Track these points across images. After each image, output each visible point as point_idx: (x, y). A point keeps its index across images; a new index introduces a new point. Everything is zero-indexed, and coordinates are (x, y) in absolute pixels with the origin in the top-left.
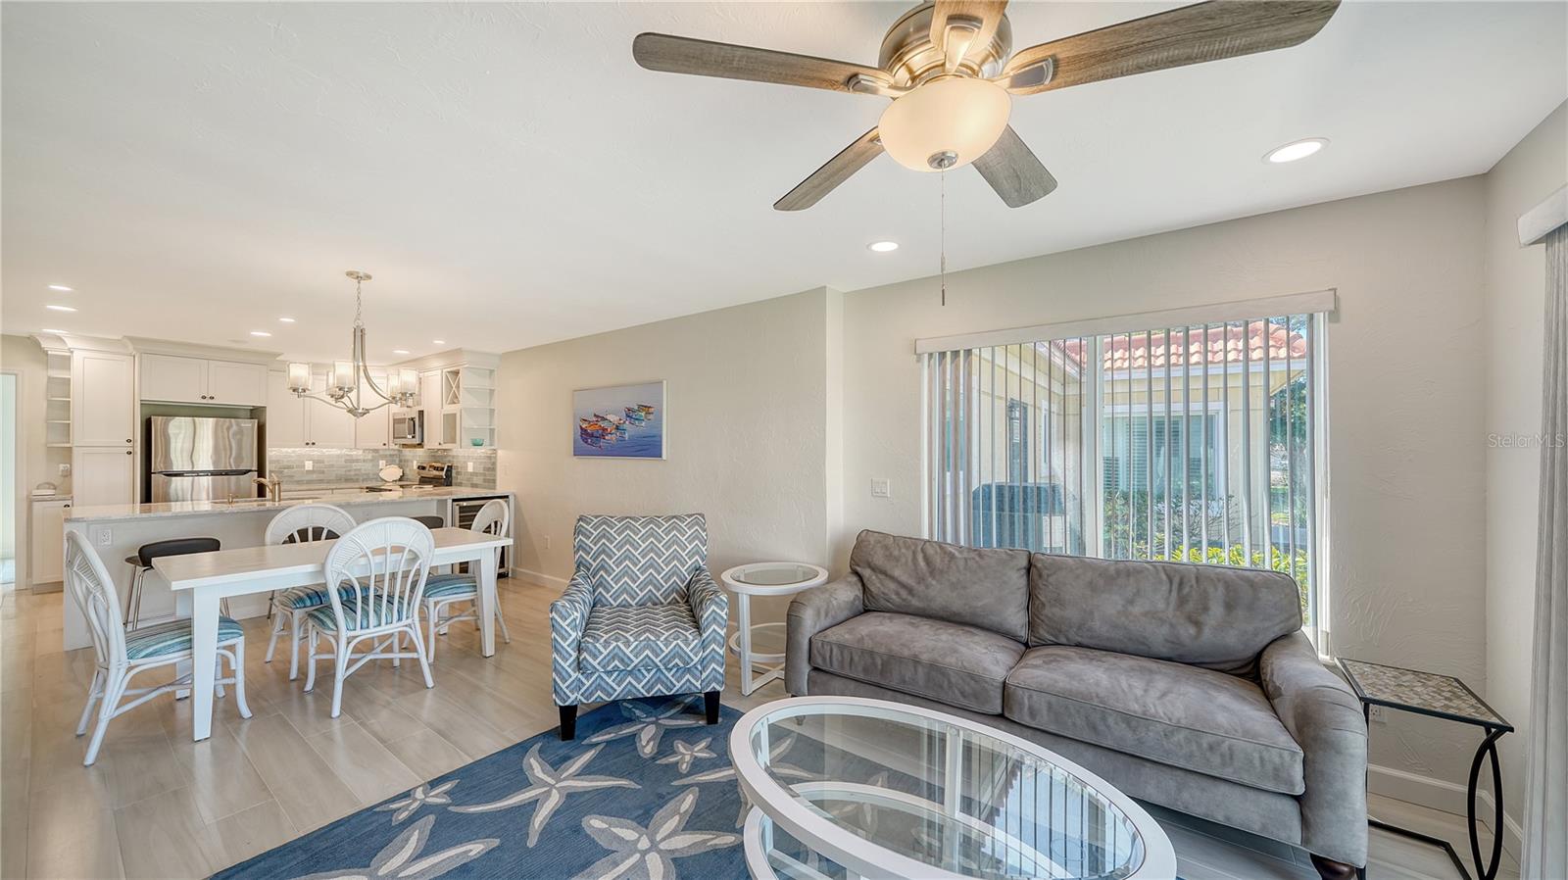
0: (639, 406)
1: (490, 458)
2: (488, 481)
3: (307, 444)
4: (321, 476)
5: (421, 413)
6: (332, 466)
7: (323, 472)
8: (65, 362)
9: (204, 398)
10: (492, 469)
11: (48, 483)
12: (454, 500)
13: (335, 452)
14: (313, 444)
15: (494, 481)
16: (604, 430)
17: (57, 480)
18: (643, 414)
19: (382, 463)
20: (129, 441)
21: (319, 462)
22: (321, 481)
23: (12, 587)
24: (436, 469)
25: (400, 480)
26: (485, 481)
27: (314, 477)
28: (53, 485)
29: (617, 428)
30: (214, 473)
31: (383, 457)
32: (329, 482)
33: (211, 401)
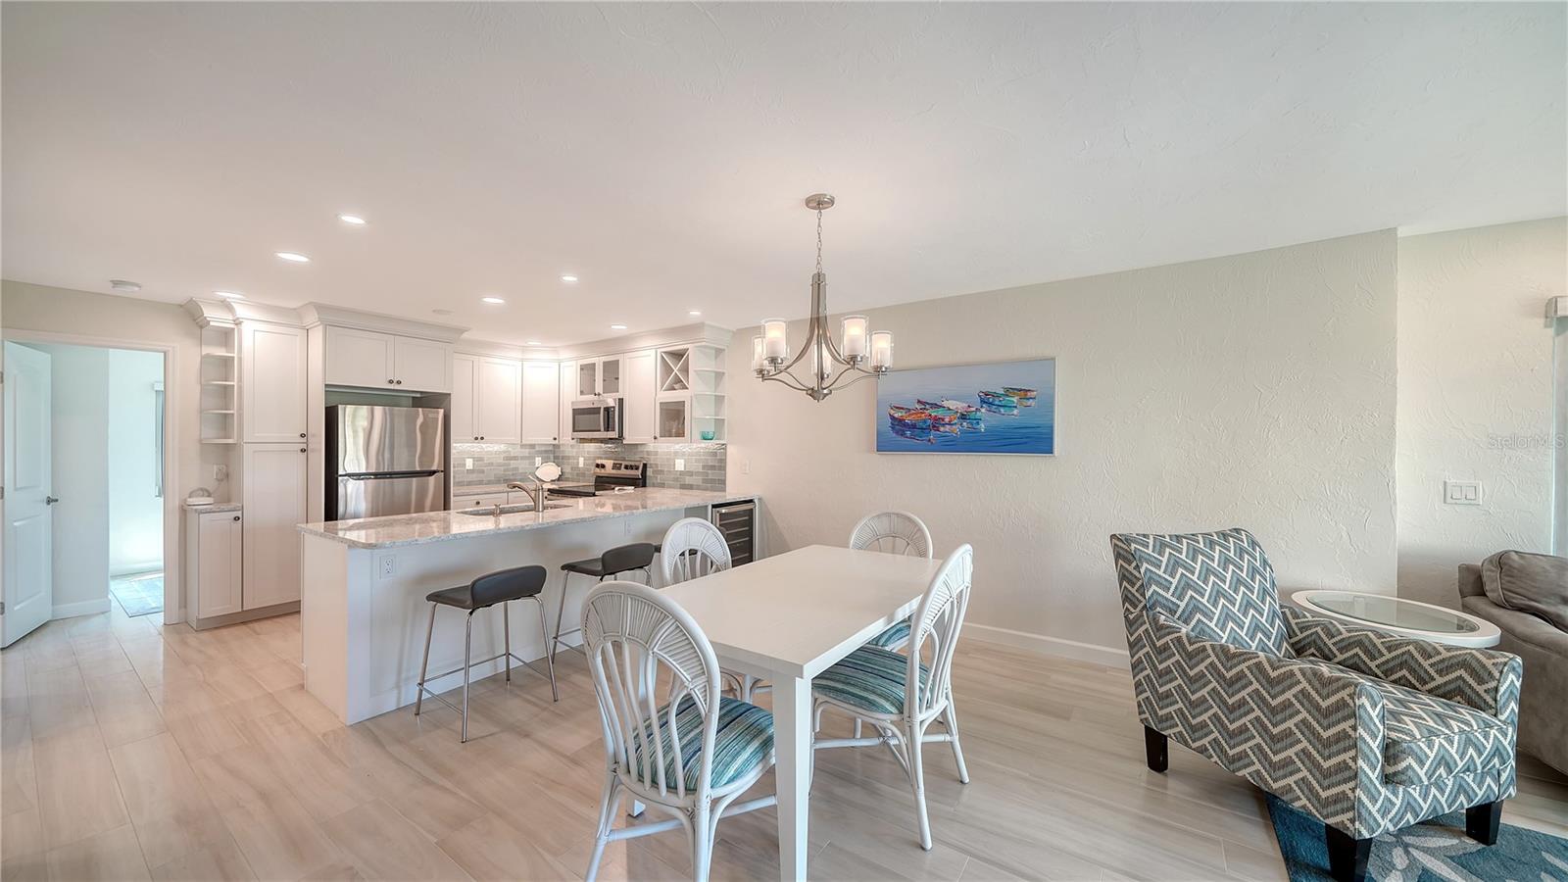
0: (1007, 390)
1: (715, 454)
2: (713, 481)
3: (476, 439)
4: (481, 477)
5: (621, 401)
6: (491, 464)
7: (483, 472)
8: (226, 337)
9: (391, 382)
10: (721, 466)
11: (202, 489)
12: (714, 506)
13: (496, 448)
14: (482, 438)
15: (723, 482)
16: (936, 419)
17: (211, 485)
18: (1015, 399)
19: (538, 460)
20: (303, 436)
21: (481, 459)
22: (481, 483)
23: (159, 619)
24: (632, 467)
25: (558, 480)
26: (705, 481)
27: (474, 477)
28: (207, 491)
29: (963, 417)
30: (377, 475)
31: (540, 453)
32: (489, 483)
33: (397, 387)
